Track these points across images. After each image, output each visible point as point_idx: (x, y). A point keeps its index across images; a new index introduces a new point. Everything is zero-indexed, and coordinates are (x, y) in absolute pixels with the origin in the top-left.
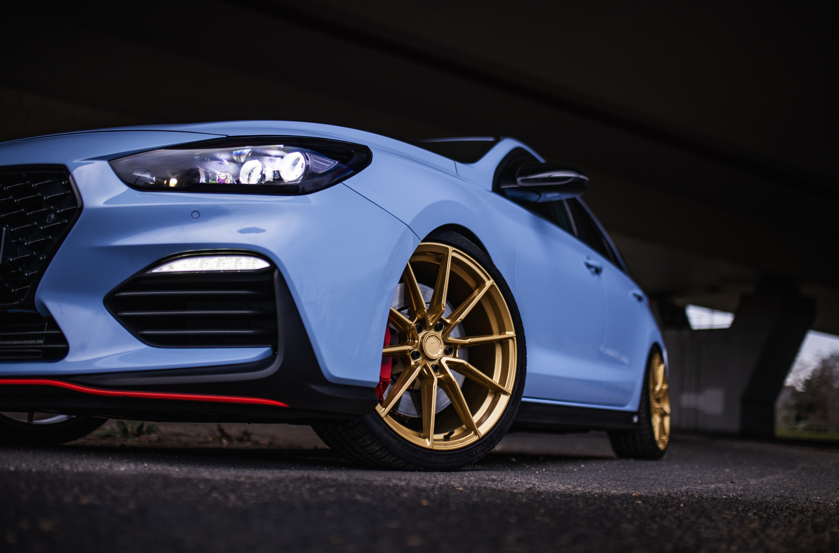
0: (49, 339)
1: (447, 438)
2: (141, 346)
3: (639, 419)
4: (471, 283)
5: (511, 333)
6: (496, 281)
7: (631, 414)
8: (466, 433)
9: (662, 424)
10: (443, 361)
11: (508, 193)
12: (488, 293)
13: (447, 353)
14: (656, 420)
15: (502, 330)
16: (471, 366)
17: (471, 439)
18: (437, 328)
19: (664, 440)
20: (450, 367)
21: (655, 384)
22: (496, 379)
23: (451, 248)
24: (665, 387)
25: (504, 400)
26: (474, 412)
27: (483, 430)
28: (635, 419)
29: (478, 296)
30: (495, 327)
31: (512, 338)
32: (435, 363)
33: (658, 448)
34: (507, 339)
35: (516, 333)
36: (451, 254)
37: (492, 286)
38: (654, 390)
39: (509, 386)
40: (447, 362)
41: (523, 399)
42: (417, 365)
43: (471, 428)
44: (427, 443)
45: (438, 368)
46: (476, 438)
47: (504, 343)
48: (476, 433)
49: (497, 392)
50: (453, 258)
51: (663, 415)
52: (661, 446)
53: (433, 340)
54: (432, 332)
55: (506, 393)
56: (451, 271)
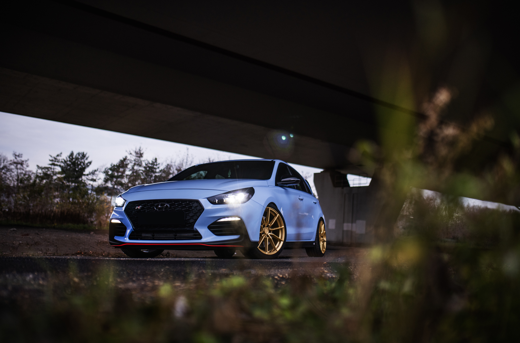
0: (196, 235)
1: (270, 252)
2: (215, 236)
3: (315, 244)
4: (274, 215)
5: (283, 227)
6: (280, 214)
7: (313, 242)
8: (274, 251)
9: (323, 245)
10: (269, 234)
11: (279, 185)
12: (278, 217)
13: (269, 232)
14: (321, 243)
15: (281, 226)
16: (275, 235)
17: (275, 252)
18: (267, 227)
19: (324, 250)
20: (270, 236)
21: (321, 231)
22: (280, 238)
23: (270, 208)
24: (324, 232)
25: (282, 243)
26: (276, 245)
27: (278, 249)
28: (314, 244)
29: (276, 218)
30: (279, 225)
31: (283, 228)
32: (267, 235)
33: (322, 253)
34: (282, 228)
35: (284, 226)
36: (270, 209)
37: (279, 216)
38: (321, 233)
39: (283, 239)
40: (270, 235)
41: (286, 241)
42: (264, 236)
43: (275, 249)
44: (267, 253)
45: (268, 236)
46: (276, 252)
47: (281, 229)
48: (276, 251)
49: (280, 241)
50: (270, 210)
51: (324, 241)
52: (323, 252)
53: (266, 229)
54: (266, 228)
55: (282, 241)
56: (270, 213)
